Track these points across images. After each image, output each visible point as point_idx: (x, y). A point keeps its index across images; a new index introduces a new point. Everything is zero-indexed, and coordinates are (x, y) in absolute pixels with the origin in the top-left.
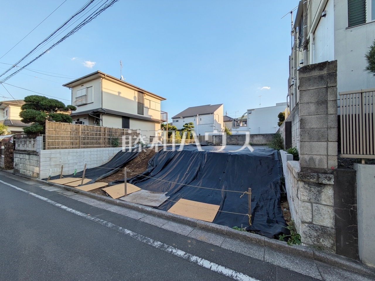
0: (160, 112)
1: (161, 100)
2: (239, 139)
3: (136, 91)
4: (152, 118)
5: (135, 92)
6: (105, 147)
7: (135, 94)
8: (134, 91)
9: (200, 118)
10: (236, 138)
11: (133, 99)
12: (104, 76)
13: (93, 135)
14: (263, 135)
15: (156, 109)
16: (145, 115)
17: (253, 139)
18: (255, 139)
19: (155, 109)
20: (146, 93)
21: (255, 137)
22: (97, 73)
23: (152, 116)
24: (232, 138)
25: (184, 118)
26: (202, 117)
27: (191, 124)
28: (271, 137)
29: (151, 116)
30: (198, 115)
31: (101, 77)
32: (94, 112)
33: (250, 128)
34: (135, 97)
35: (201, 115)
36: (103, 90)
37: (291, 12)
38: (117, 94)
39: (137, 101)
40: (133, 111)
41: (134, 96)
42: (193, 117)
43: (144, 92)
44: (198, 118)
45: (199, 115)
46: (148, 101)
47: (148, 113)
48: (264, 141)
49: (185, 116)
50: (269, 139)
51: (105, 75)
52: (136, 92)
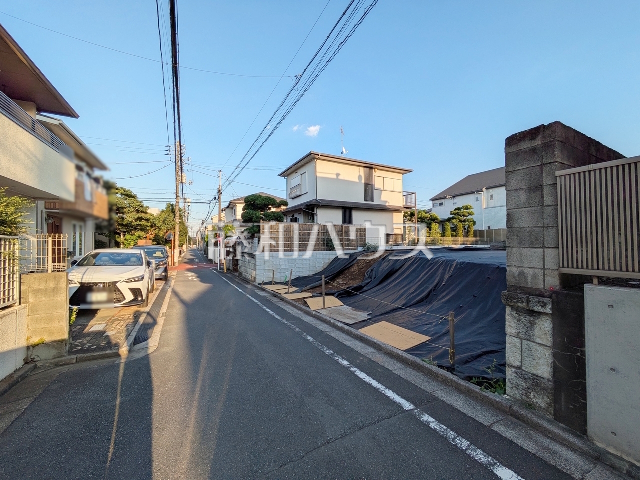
0: (402, 194)
1: (403, 174)
3: (361, 168)
4: (387, 204)
5: (359, 169)
7: (359, 172)
8: (358, 168)
9: (491, 194)
11: (357, 181)
12: (318, 157)
15: (395, 190)
16: (376, 202)
19: (392, 190)
20: (378, 167)
22: (311, 154)
23: (388, 201)
25: (454, 197)
26: (496, 192)
27: (468, 209)
29: (386, 202)
30: (484, 190)
31: (315, 159)
32: (307, 206)
34: (360, 177)
35: (493, 189)
36: (318, 175)
38: (335, 177)
39: (363, 182)
40: (359, 198)
41: (358, 175)
42: (473, 195)
43: (374, 166)
44: (484, 196)
45: (487, 189)
46: (380, 179)
47: (381, 198)
49: (456, 193)
51: (319, 155)
52: (362, 169)
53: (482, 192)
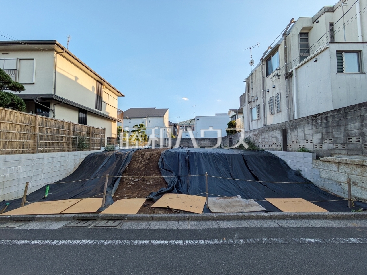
0: (117, 110)
1: (118, 96)
2: (189, 142)
3: (94, 80)
4: (109, 115)
5: (93, 81)
6: (69, 151)
7: (93, 83)
8: (92, 79)
9: (149, 120)
10: (187, 142)
11: (91, 89)
13: (54, 133)
14: (209, 139)
15: (114, 106)
16: (103, 112)
17: (201, 142)
18: (203, 142)
19: (112, 105)
20: (105, 84)
21: (203, 141)
22: (53, 43)
23: (110, 113)
24: (184, 141)
26: (152, 119)
27: (142, 126)
28: (215, 141)
29: (108, 113)
30: (147, 117)
32: (42, 99)
33: (198, 133)
34: (93, 87)
35: (150, 118)
36: (58, 70)
37: (251, 48)
38: (74, 79)
39: (95, 92)
40: (91, 105)
41: (92, 85)
42: (141, 119)
43: (103, 82)
44: (146, 120)
45: (148, 117)
46: (106, 95)
47: (105, 109)
48: (210, 145)
49: (131, 116)
50: (214, 142)
52: (95, 82)
53: (146, 118)
